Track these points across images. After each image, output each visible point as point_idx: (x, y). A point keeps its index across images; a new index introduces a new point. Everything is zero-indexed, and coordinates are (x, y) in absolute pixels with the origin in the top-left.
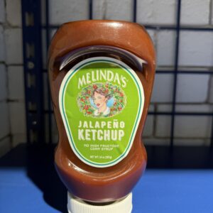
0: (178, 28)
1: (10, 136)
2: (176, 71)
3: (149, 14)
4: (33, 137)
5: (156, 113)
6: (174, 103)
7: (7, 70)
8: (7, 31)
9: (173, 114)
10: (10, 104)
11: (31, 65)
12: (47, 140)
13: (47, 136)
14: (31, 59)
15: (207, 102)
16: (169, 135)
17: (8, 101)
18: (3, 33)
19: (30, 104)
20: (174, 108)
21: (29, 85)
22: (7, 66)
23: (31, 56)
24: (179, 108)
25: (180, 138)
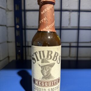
0: (79, 11)
1: (8, 57)
2: (79, 29)
3: (67, 5)
4: (18, 58)
5: (70, 47)
6: (78, 42)
7: (7, 29)
8: (7, 13)
9: (78, 47)
10: (9, 43)
11: (18, 27)
12: (24, 59)
13: (24, 57)
14: (18, 24)
16: (76, 56)
17: (8, 42)
18: (6, 13)
19: (17, 43)
20: (78, 44)
21: (17, 35)
22: (7, 27)
23: (18, 23)
24: (80, 45)
25: (81, 57)
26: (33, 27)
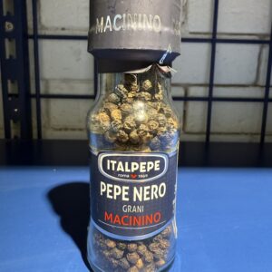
2: (214, 39)
5: (186, 99)
6: (211, 85)
9: (210, 99)
12: (35, 136)
13: (35, 131)
15: (255, 85)
20: (211, 91)
23: (8, 14)
25: (220, 134)
26: (63, 29)
